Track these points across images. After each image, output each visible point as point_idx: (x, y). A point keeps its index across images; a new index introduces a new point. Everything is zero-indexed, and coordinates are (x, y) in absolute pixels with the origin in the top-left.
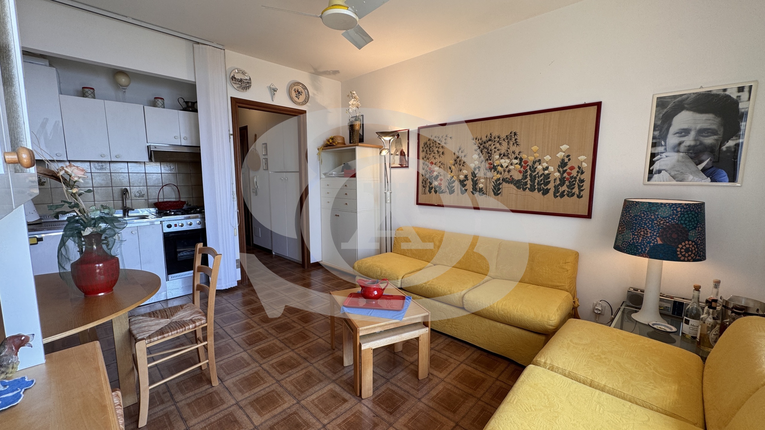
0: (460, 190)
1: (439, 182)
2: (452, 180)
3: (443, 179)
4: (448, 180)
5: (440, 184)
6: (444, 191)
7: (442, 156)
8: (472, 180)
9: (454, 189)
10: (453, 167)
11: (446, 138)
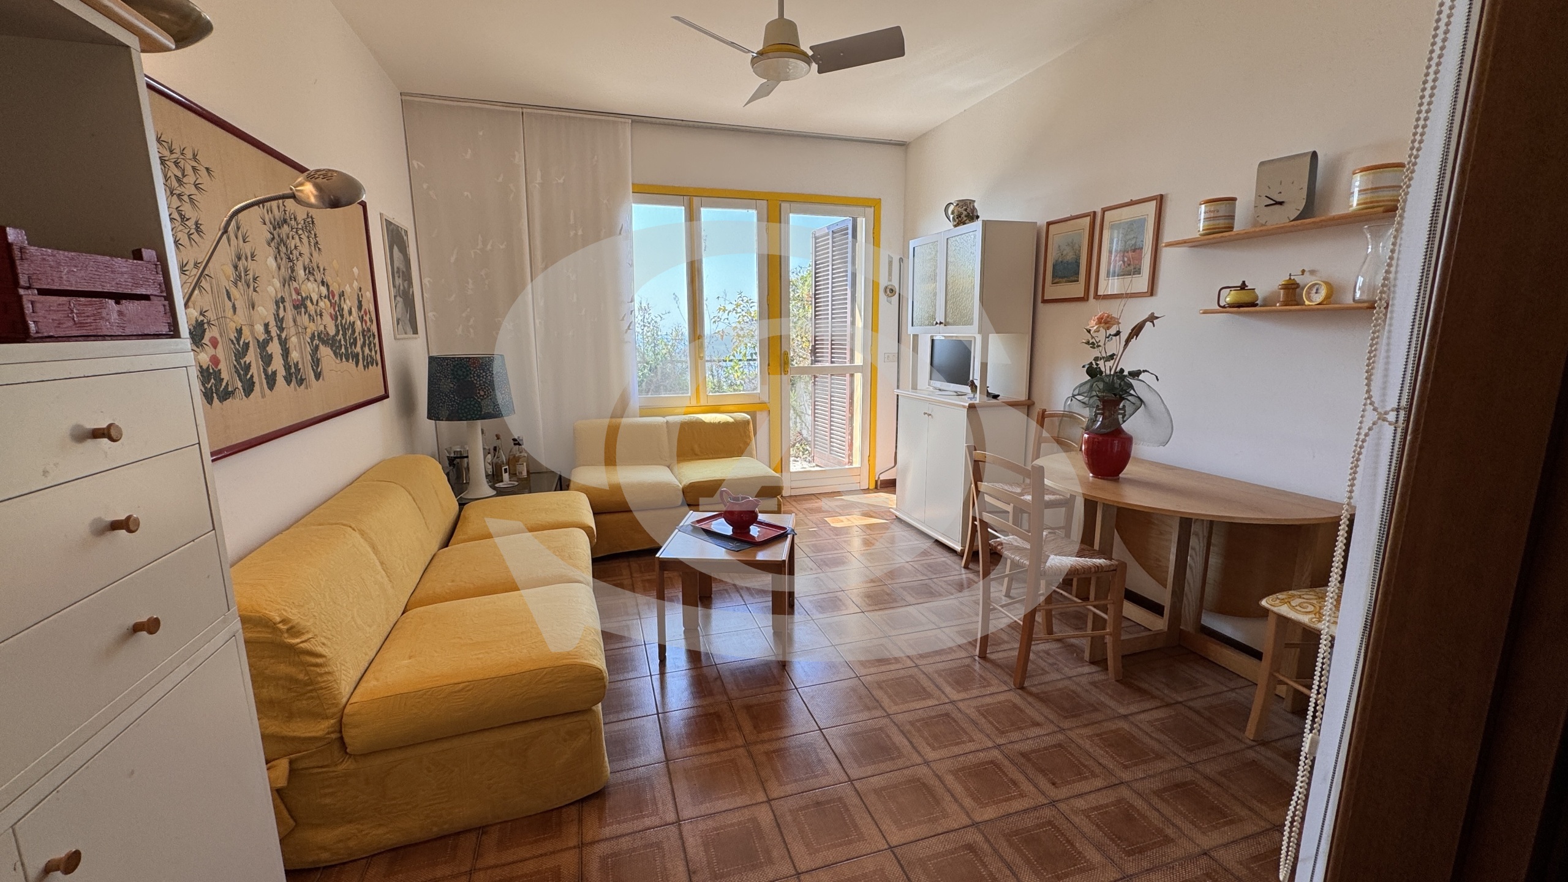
0: (263, 376)
1: (211, 351)
2: (241, 343)
3: (218, 336)
4: (232, 341)
5: (215, 360)
6: (230, 390)
7: (195, 236)
8: (279, 337)
9: (252, 376)
10: (234, 292)
11: (195, 164)
